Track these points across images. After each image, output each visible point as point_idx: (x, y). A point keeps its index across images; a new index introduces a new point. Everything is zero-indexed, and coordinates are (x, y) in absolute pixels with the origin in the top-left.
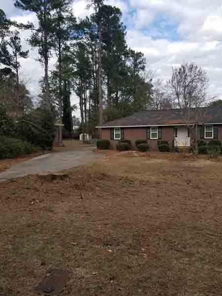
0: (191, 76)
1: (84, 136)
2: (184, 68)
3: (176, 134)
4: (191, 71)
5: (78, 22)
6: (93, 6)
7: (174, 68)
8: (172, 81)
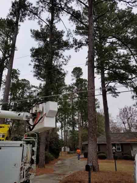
0: (130, 113)
1: (65, 148)
2: (126, 109)
3: (132, 148)
4: (130, 111)
5: (68, 86)
6: (75, 79)
7: (120, 109)
8: (120, 115)
